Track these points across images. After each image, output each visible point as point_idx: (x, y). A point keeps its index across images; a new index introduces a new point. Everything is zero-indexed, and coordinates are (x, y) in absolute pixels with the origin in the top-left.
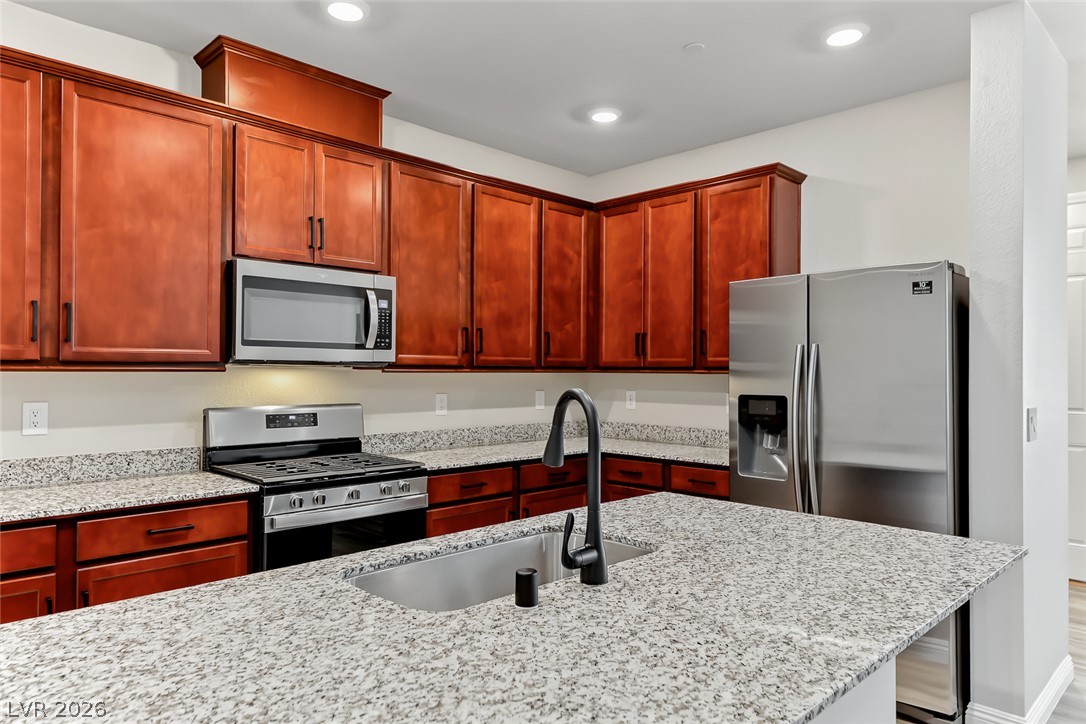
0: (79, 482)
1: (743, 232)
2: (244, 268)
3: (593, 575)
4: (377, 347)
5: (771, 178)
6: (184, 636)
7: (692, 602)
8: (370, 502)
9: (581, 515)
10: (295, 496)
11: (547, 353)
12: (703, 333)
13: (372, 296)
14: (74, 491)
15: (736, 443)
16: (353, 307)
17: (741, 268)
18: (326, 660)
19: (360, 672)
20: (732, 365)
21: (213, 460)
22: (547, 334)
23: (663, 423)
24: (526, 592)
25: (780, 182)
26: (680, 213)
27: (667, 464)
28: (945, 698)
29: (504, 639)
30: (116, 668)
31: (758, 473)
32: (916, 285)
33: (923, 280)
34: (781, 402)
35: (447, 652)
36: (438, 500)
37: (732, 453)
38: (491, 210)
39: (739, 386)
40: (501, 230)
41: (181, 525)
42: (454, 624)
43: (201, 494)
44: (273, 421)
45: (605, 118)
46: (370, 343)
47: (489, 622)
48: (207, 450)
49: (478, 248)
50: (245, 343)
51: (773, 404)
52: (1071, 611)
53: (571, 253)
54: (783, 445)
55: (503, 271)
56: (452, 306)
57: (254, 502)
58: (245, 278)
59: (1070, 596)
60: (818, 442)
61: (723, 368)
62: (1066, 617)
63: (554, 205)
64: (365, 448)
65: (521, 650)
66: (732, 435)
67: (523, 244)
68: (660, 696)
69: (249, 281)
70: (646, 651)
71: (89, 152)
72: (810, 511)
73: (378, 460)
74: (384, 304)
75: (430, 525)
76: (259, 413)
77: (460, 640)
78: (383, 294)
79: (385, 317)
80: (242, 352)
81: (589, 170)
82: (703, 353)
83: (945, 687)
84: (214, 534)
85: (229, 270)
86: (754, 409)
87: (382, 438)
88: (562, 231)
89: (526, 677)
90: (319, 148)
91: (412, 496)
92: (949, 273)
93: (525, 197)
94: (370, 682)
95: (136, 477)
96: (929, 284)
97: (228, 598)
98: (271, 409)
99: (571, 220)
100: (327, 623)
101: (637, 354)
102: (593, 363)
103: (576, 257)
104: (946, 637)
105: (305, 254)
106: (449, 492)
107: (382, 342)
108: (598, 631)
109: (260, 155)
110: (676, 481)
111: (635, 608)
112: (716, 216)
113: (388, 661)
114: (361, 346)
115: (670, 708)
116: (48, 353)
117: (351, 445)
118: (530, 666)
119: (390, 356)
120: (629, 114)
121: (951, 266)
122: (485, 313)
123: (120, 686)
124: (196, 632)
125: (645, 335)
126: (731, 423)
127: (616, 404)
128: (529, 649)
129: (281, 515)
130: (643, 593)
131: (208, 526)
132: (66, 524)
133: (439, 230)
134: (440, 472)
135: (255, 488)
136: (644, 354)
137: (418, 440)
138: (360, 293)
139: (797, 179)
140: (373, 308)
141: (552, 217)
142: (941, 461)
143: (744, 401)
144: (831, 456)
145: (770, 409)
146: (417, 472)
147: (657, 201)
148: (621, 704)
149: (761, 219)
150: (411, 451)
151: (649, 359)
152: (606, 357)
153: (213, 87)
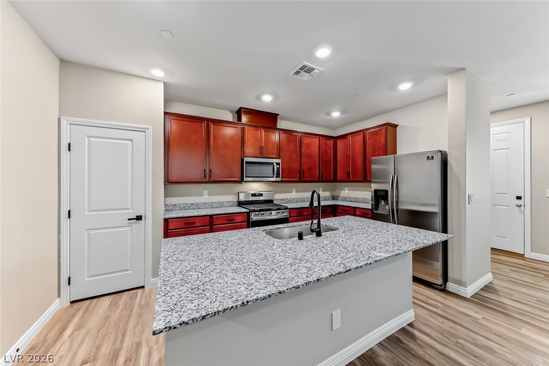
0: (214, 208)
1: (378, 143)
2: (246, 159)
3: (319, 234)
4: (276, 177)
5: (386, 127)
6: (230, 239)
7: (341, 242)
8: (274, 215)
9: (316, 221)
10: (257, 213)
11: (322, 178)
12: (366, 172)
13: (275, 164)
14: (213, 209)
15: (373, 202)
16: (271, 168)
17: (377, 153)
18: (255, 246)
19: (261, 249)
20: (372, 180)
21: (240, 204)
22: (322, 173)
23: (356, 197)
24: (300, 236)
25: (389, 128)
26: (360, 138)
27: (355, 208)
28: (438, 279)
29: (293, 246)
30: (217, 244)
31: (379, 212)
32: (428, 157)
33: (430, 156)
34: (386, 191)
35: (280, 247)
36: (292, 215)
37: (372, 205)
38: (306, 141)
39: (374, 186)
40: (309, 145)
41: (233, 218)
42: (283, 242)
43: (237, 211)
44: (253, 195)
45: (336, 114)
46: (275, 176)
47: (291, 242)
48: (239, 201)
49: (303, 151)
50: (246, 177)
51: (384, 192)
52: (492, 258)
53: (328, 150)
54: (387, 204)
55: (309, 156)
56: (296, 166)
57: (248, 214)
58: (246, 162)
59: (491, 253)
60: (397, 202)
61: (370, 181)
62: (490, 260)
63: (323, 138)
64: (275, 202)
65: (296, 248)
66: (372, 200)
67: (315, 149)
68: (323, 260)
69: (247, 163)
70: (324, 251)
71: (215, 136)
72: (395, 223)
73: (277, 205)
74: (278, 166)
75: (289, 221)
76: (250, 193)
77: (283, 245)
78: (278, 164)
79: (278, 169)
80: (245, 179)
81: (334, 128)
82: (366, 177)
83: (438, 276)
84: (240, 221)
85: (242, 160)
86: (379, 193)
87: (279, 200)
88: (326, 144)
89: (294, 253)
90: (262, 130)
91: (285, 214)
92: (440, 154)
93: (316, 137)
94: (263, 251)
95: (224, 207)
96: (433, 157)
97: (239, 233)
98: (253, 192)
99: (328, 141)
100: (257, 240)
101: (347, 177)
102: (335, 180)
103: (330, 151)
104: (438, 262)
105: (259, 156)
106: (295, 214)
107: (278, 176)
108: (315, 246)
109: (250, 133)
110: (357, 213)
111: (326, 242)
112: (369, 139)
113: (267, 248)
114: (273, 177)
115: (324, 262)
116: (207, 180)
117: (271, 201)
118: (296, 252)
119: (279, 179)
120: (343, 112)
121: (440, 151)
122: (304, 167)
123: (218, 247)
124: (232, 239)
125: (350, 172)
126: (372, 197)
127: (342, 191)
128: (298, 248)
129: (254, 217)
130: (330, 239)
131: (239, 219)
132: (211, 216)
133: (292, 147)
134: (292, 208)
135: (248, 211)
136: (350, 177)
137: (288, 200)
138: (272, 164)
139: (395, 126)
140: (275, 167)
141: (323, 141)
142: (437, 209)
143: (376, 191)
144: (402, 207)
145: (382, 193)
146: (287, 208)
147: (353, 135)
148: (313, 260)
149: (383, 139)
150: (286, 203)
151: (351, 178)
152: (339, 178)
153: (239, 119)
